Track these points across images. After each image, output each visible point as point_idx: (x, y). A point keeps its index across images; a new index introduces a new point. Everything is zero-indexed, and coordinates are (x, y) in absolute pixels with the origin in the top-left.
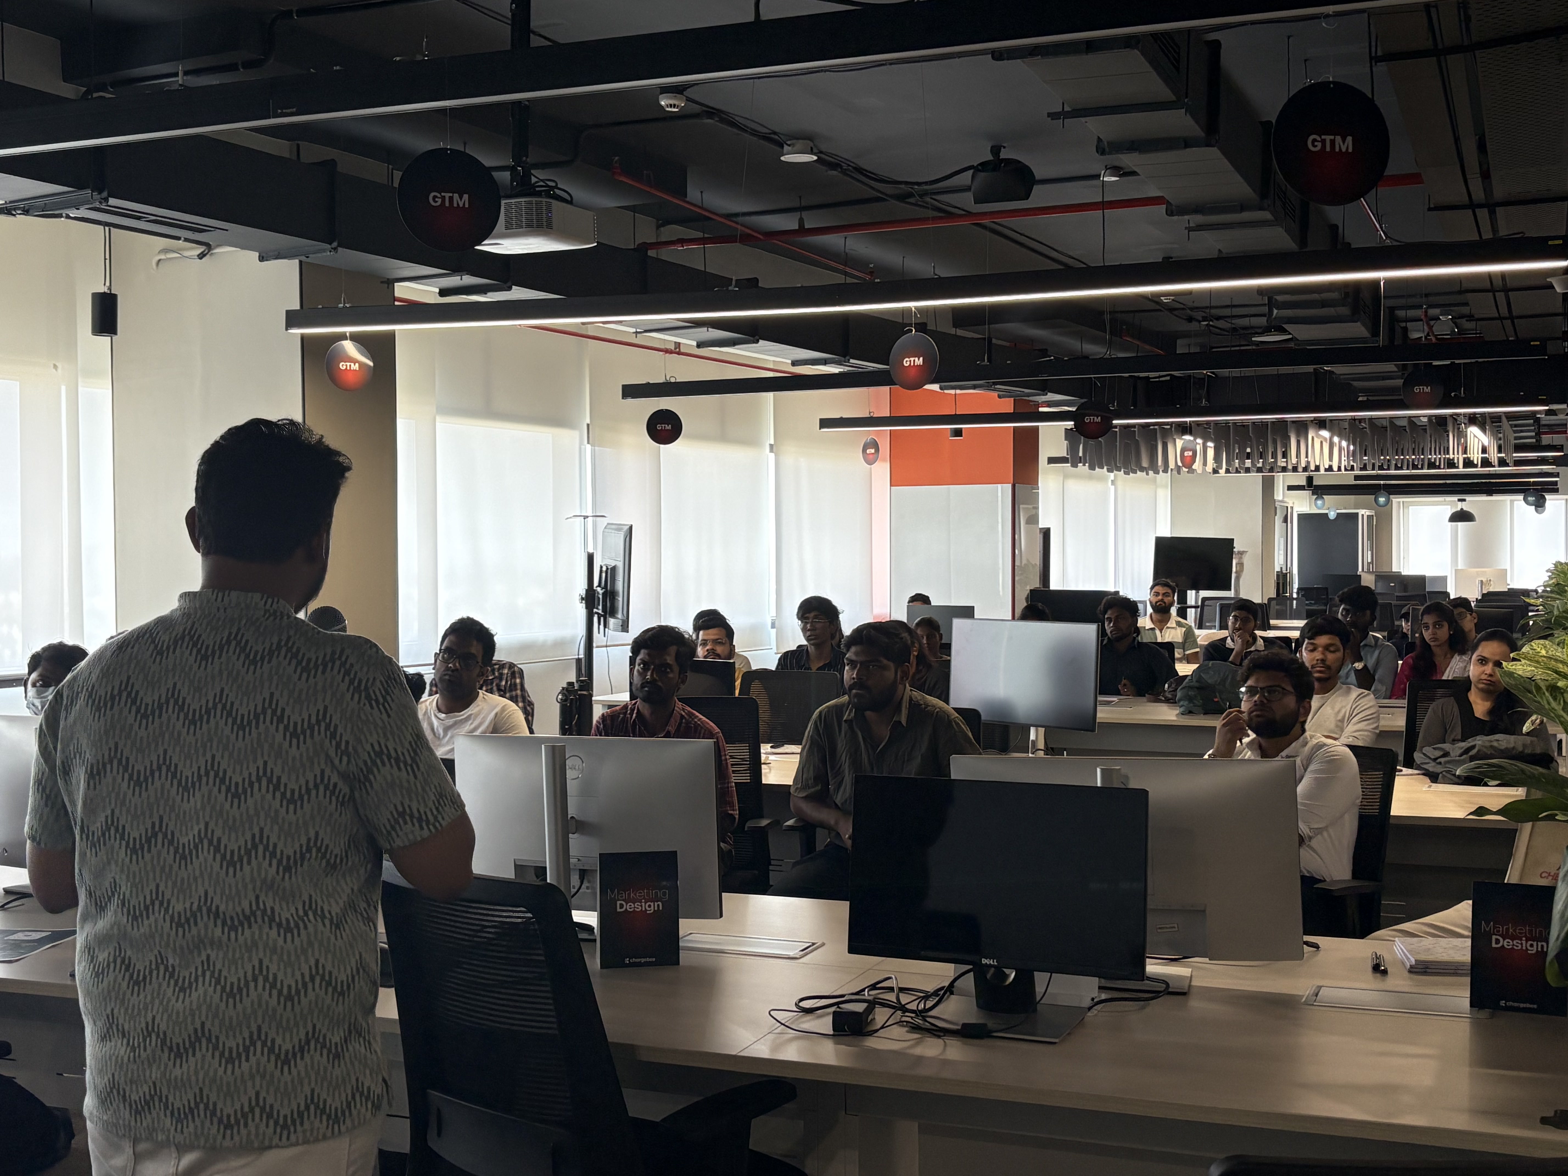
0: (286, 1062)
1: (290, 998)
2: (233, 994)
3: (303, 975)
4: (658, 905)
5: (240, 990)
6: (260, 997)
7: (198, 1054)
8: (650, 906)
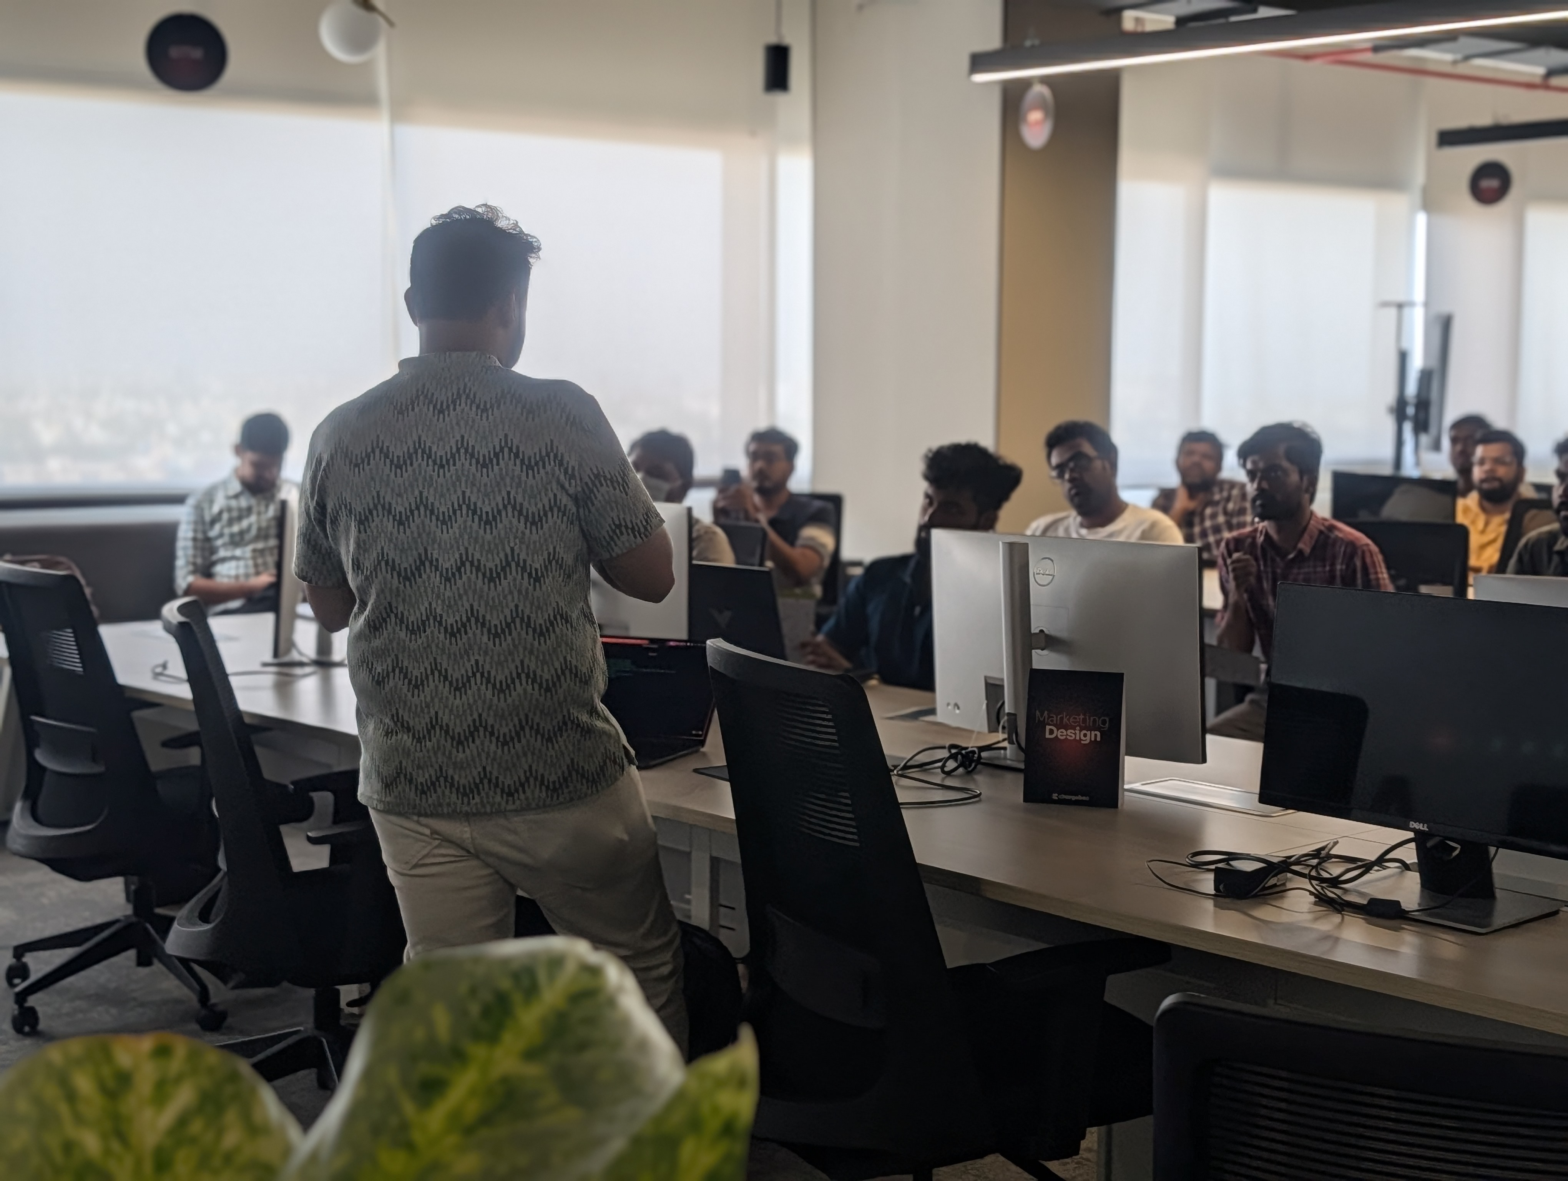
0: (550, 740)
1: (548, 690)
2: (502, 690)
3: (556, 670)
4: (1096, 735)
5: (508, 686)
6: (525, 690)
7: (478, 742)
8: (1085, 735)
